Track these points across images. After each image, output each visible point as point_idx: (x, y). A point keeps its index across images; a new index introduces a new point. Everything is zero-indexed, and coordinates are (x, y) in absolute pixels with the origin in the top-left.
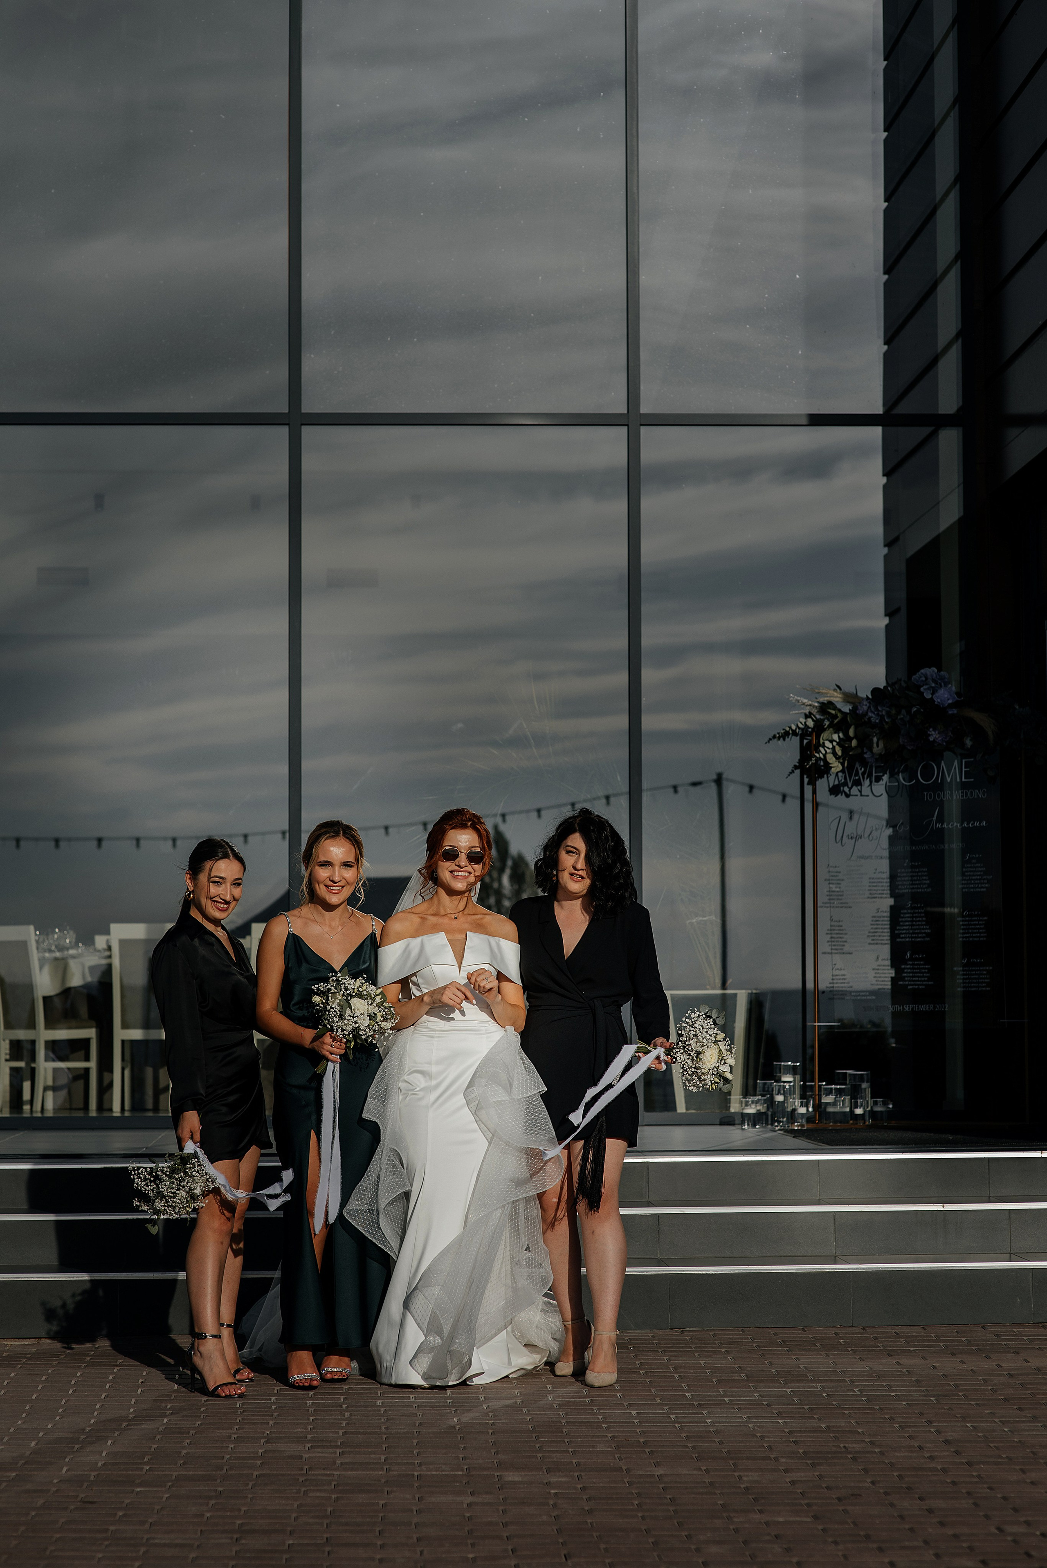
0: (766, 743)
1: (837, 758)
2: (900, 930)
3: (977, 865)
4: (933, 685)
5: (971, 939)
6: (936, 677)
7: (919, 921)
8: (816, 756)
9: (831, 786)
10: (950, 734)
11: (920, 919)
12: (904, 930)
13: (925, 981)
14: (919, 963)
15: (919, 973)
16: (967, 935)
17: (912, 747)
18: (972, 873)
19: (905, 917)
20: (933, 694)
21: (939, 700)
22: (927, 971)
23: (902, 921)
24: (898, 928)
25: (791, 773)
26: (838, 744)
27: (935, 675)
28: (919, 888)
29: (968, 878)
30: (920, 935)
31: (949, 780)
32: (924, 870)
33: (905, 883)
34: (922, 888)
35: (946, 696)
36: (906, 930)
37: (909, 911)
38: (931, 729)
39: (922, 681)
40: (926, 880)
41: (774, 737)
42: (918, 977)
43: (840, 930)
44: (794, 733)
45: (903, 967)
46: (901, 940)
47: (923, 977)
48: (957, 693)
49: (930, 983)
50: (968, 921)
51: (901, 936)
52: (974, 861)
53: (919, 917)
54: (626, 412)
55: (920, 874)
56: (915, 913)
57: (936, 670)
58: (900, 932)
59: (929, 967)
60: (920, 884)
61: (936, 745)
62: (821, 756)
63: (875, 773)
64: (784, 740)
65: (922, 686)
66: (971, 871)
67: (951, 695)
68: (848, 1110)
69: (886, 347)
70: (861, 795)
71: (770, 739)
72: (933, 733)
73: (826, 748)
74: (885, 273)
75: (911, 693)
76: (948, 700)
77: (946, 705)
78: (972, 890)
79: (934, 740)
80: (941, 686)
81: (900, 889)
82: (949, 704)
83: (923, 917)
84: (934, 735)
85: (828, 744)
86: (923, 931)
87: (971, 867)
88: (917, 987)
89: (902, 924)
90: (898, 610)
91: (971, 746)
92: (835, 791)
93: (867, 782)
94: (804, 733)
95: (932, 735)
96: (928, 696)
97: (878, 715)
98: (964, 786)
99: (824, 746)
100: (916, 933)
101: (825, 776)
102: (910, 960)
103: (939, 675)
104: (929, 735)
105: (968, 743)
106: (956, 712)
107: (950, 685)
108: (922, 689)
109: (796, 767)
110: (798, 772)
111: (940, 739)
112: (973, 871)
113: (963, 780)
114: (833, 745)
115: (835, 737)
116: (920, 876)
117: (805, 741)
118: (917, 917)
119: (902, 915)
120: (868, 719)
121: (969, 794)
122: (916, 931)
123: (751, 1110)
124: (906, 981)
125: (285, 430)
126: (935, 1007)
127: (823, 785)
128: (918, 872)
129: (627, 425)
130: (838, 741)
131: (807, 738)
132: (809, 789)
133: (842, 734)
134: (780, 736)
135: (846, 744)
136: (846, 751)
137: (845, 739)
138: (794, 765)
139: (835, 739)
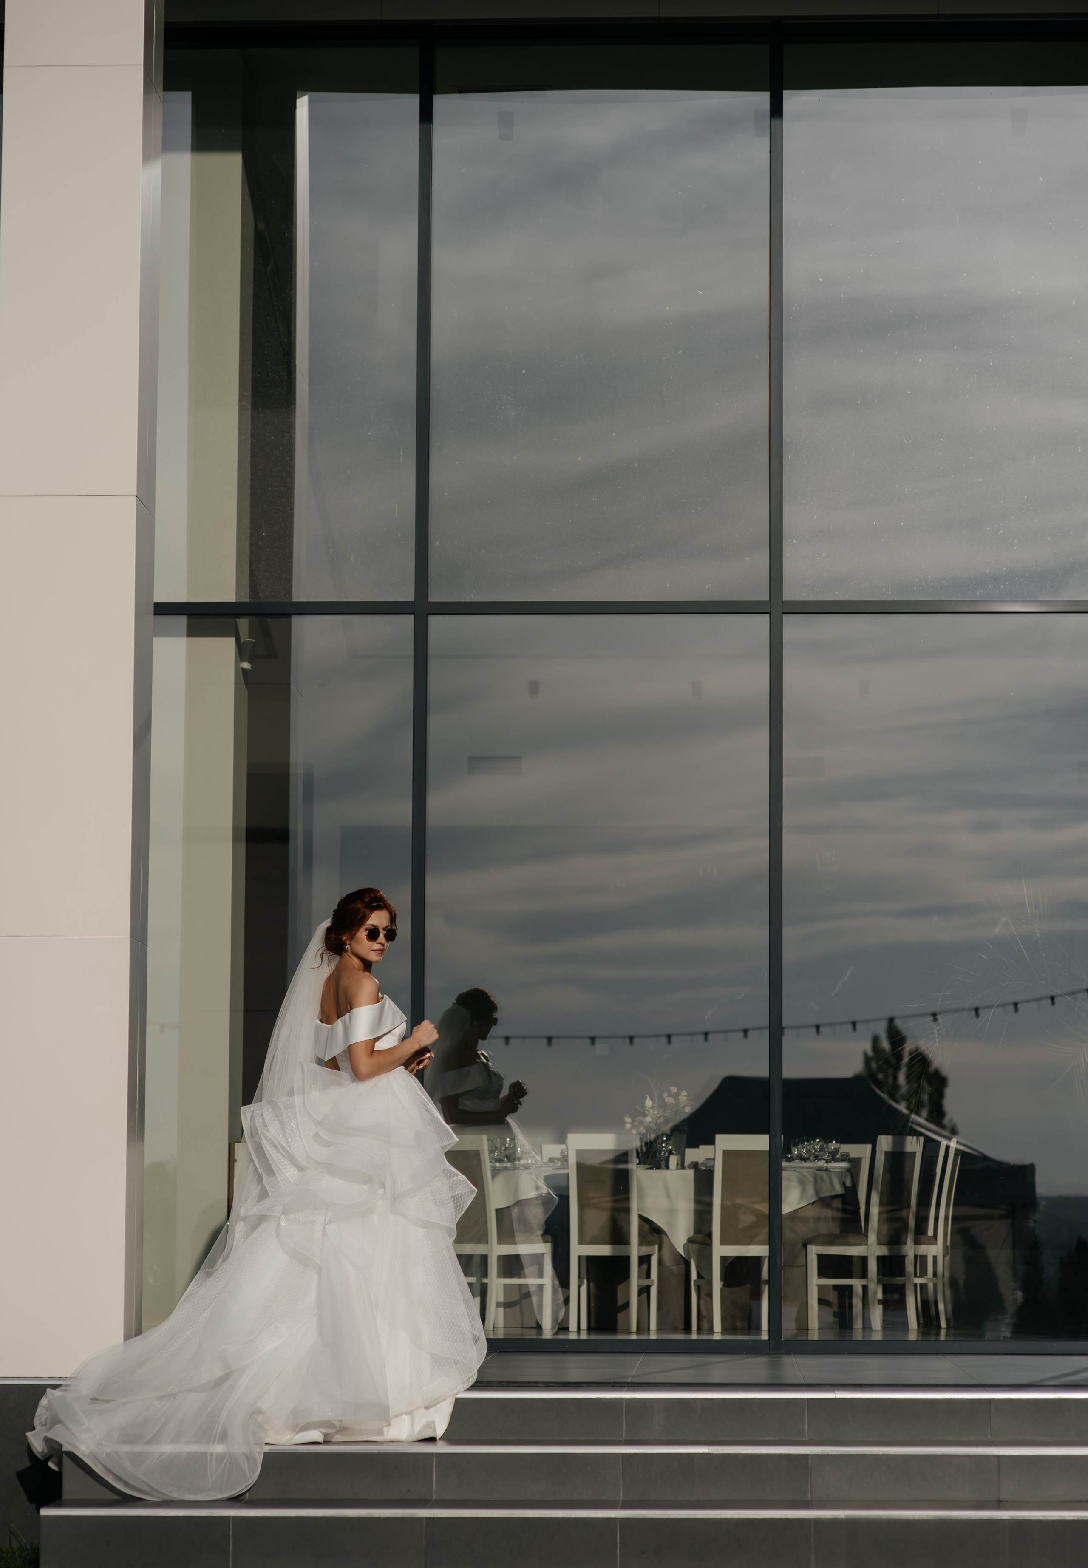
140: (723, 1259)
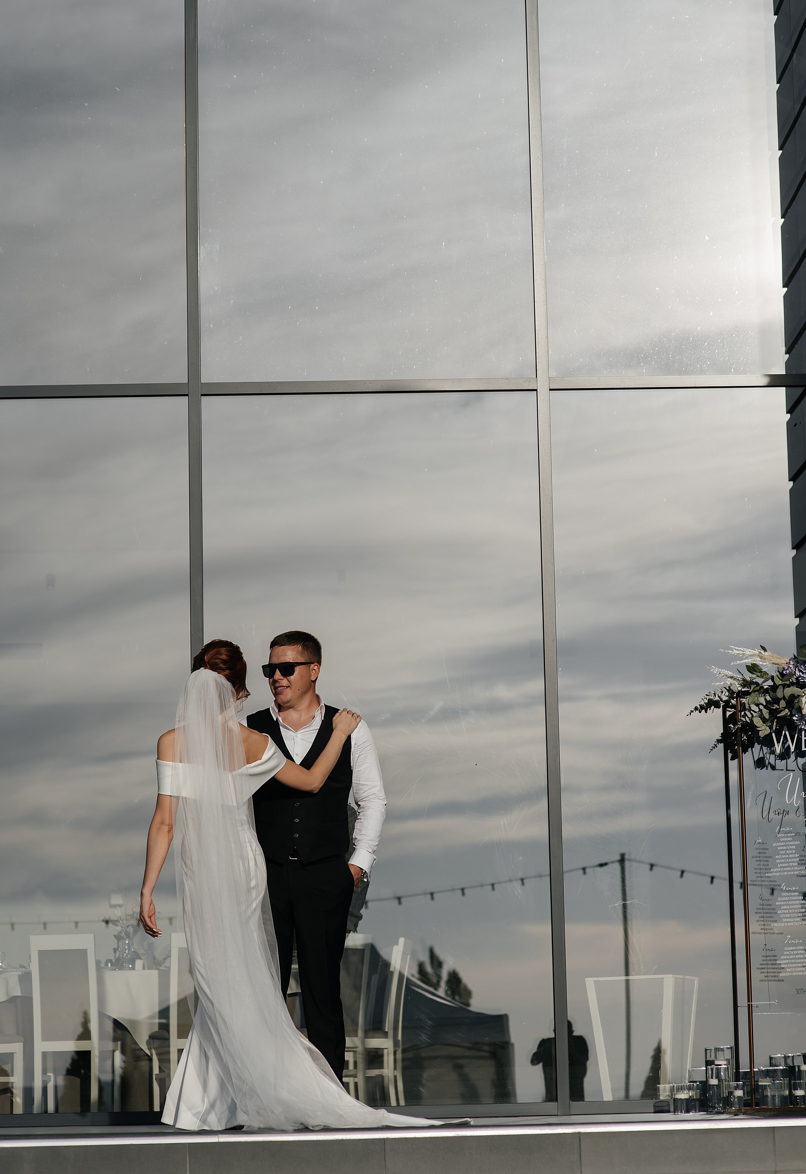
0: (688, 715)
1: (764, 722)
8: (742, 720)
9: (756, 759)
25: (714, 747)
26: (765, 707)
41: (696, 709)
43: (769, 909)
44: (716, 704)
54: (535, 377)
62: (748, 719)
64: (706, 712)
68: (787, 1093)
69: (788, 356)
70: (787, 770)
71: (692, 711)
73: (752, 712)
74: (784, 287)
85: (754, 708)
92: (760, 763)
93: (793, 757)
94: (727, 705)
99: (750, 710)
101: (750, 749)
109: (719, 741)
110: (721, 746)
114: (759, 708)
115: (762, 700)
117: (728, 714)
120: (796, 679)
123: (683, 1096)
125: (184, 401)
127: (748, 759)
129: (536, 390)
130: (765, 704)
131: (729, 709)
132: (733, 765)
133: (769, 697)
134: (702, 707)
135: (774, 706)
136: (773, 713)
137: (772, 702)
138: (717, 740)
139: (762, 702)
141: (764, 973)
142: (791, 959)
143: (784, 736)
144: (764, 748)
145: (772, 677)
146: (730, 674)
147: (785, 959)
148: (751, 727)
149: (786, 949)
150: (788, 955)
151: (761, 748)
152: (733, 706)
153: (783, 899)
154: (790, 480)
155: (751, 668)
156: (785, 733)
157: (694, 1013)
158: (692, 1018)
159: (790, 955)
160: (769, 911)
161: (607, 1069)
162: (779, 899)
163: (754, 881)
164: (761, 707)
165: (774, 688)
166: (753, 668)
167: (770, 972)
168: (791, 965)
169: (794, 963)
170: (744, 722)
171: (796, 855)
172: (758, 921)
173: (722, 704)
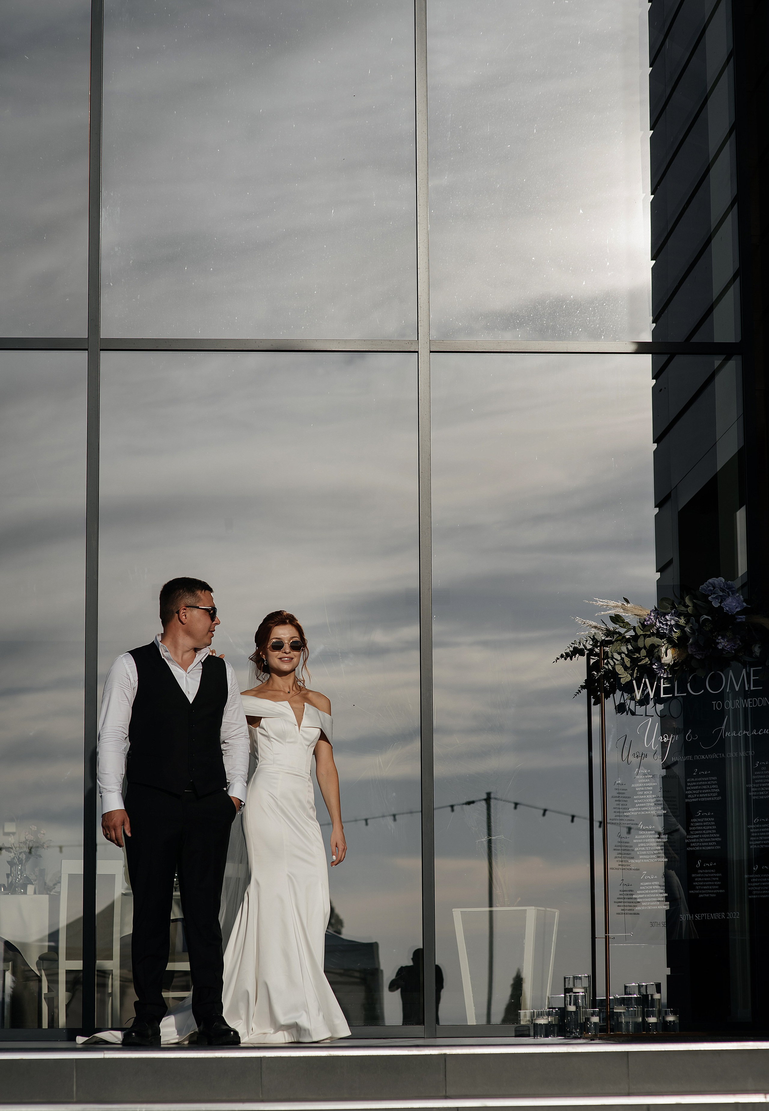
0: (554, 662)
1: (625, 670)
2: (691, 839)
3: (766, 772)
4: (721, 594)
5: (762, 846)
6: (724, 585)
7: (709, 829)
8: (604, 668)
9: (617, 705)
10: (739, 642)
11: (711, 828)
12: (694, 838)
13: (716, 889)
14: (710, 871)
15: (710, 881)
16: (758, 842)
17: (701, 657)
18: (762, 781)
19: (696, 826)
20: (721, 603)
21: (727, 608)
22: (718, 879)
23: (692, 830)
24: (688, 837)
25: (578, 693)
26: (627, 655)
27: (723, 585)
28: (709, 797)
29: (757, 785)
30: (710, 844)
31: (737, 689)
32: (714, 778)
33: (694, 792)
34: (711, 797)
35: (734, 604)
36: (696, 838)
37: (699, 820)
38: (720, 637)
39: (710, 590)
40: (715, 788)
41: (562, 656)
42: (709, 885)
43: (627, 846)
44: (581, 652)
45: (693, 875)
46: (691, 849)
47: (715, 885)
48: (745, 601)
49: (721, 891)
50: (759, 828)
51: (692, 845)
52: (763, 768)
53: (710, 825)
54: (417, 339)
55: (709, 783)
56: (706, 822)
57: (723, 580)
58: (691, 841)
59: (720, 875)
60: (709, 793)
61: (724, 653)
62: (610, 667)
63: (664, 684)
64: (571, 659)
65: (711, 596)
66: (760, 779)
67: (739, 603)
68: (640, 1020)
70: (646, 715)
71: (558, 659)
72: (722, 641)
73: (614, 660)
75: (699, 602)
76: (737, 608)
77: (735, 613)
78: (762, 797)
79: (723, 647)
80: (729, 596)
81: (690, 798)
82: (738, 612)
83: (713, 825)
84: (722, 643)
85: (617, 656)
86: (713, 839)
87: (760, 775)
88: (708, 895)
89: (692, 833)
90: (670, 563)
91: (760, 653)
92: (621, 708)
93: (652, 703)
94: (591, 653)
95: (721, 643)
96: (716, 604)
97: (667, 625)
98: (753, 694)
99: (612, 658)
100: (706, 842)
101: (611, 695)
102: (700, 868)
103: (727, 584)
104: (718, 643)
105: (757, 650)
106: (744, 620)
107: (738, 594)
108: (710, 598)
109: (583, 687)
110: (585, 691)
111: (729, 646)
112: (763, 779)
113: (752, 688)
114: (621, 656)
115: (624, 649)
116: (709, 785)
117: (592, 661)
118: (706, 826)
119: (692, 824)
120: (656, 629)
121: (758, 702)
122: (707, 840)
123: (542, 1021)
124: (697, 890)
125: (84, 355)
126: (726, 915)
127: (610, 704)
128: (707, 781)
129: (417, 352)
130: (626, 653)
131: (593, 657)
132: (596, 709)
133: (630, 646)
134: (567, 655)
135: (635, 655)
136: (634, 661)
137: (633, 651)
138: (581, 686)
139: (624, 651)
140: (68, 972)
141: (620, 906)
142: (647, 894)
143: (644, 684)
144: (625, 695)
145: (634, 627)
146: (594, 624)
147: (641, 894)
148: (613, 674)
149: (642, 884)
150: (643, 890)
151: (622, 694)
152: (597, 655)
153: (640, 837)
154: (654, 442)
155: (614, 618)
156: (645, 681)
157: (554, 942)
158: (552, 948)
159: (646, 890)
160: (626, 848)
161: (472, 995)
162: (636, 837)
163: (613, 820)
164: (623, 655)
165: (636, 638)
166: (616, 619)
167: (626, 906)
168: (646, 900)
169: (649, 897)
170: (606, 669)
171: (653, 796)
172: (616, 857)
173: (586, 652)
